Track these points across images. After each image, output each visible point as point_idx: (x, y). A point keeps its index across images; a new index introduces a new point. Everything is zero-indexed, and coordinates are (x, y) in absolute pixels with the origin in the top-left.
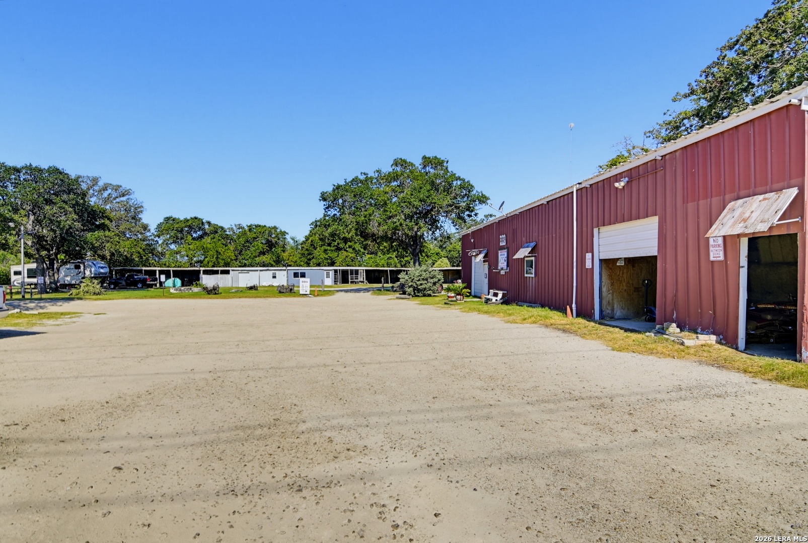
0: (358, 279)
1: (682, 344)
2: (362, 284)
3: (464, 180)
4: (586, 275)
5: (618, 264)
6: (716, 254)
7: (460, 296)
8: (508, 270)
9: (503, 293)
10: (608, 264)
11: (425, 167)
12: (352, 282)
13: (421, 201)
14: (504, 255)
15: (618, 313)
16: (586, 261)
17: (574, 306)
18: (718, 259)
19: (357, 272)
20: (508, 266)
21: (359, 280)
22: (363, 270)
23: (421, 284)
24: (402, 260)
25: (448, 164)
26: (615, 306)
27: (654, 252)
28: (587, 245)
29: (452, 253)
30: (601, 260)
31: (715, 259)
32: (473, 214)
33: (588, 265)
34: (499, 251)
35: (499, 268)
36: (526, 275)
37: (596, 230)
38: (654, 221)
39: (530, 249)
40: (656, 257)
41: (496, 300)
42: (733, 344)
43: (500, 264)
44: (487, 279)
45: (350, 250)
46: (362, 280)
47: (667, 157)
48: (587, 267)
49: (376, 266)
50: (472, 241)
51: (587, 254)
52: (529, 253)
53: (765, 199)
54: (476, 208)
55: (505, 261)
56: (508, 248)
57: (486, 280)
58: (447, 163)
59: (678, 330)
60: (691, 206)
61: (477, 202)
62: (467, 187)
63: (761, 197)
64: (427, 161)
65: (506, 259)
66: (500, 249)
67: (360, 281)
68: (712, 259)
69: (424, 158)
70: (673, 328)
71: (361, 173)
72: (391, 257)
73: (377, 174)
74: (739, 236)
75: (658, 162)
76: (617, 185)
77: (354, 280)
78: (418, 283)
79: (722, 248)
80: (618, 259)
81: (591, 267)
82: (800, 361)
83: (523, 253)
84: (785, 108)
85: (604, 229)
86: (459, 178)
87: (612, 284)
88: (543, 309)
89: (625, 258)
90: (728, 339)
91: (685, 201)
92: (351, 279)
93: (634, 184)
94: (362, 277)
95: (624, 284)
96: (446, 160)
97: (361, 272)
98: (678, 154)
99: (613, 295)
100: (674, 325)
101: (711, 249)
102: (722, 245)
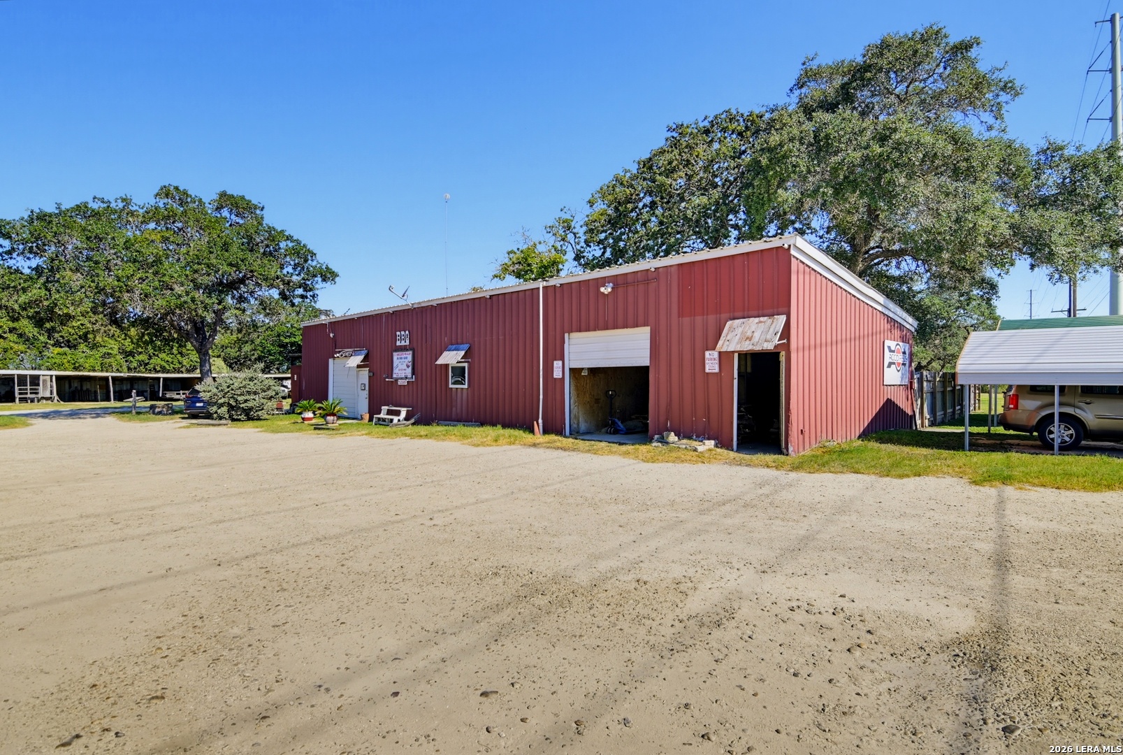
0: (37, 393)
1: (695, 450)
2: (49, 402)
3: (298, 242)
4: (554, 386)
5: (583, 374)
6: (712, 365)
7: (332, 417)
8: (414, 380)
9: (407, 410)
10: (575, 372)
11: (219, 209)
12: (23, 400)
13: (231, 265)
14: (406, 358)
15: (583, 427)
16: (555, 369)
17: (540, 421)
18: (714, 371)
19: (35, 380)
20: (413, 373)
21: (40, 396)
22: (51, 376)
23: (246, 401)
24: (131, 359)
25: (262, 213)
26: (580, 419)
27: (646, 362)
28: (555, 351)
29: (229, 349)
30: (571, 369)
31: (710, 371)
32: (309, 294)
33: (557, 374)
34: (395, 354)
35: (394, 376)
36: (451, 386)
37: (566, 335)
38: (645, 331)
39: (463, 353)
40: (646, 368)
41: (399, 420)
42: (728, 446)
43: (395, 371)
44: (366, 392)
45: (12, 337)
46: (48, 395)
47: (661, 269)
48: (555, 377)
49: (76, 369)
50: (331, 335)
51: (555, 363)
52: (462, 359)
53: (760, 322)
54: (317, 286)
55: (408, 366)
56: (413, 350)
57: (365, 394)
58: (262, 210)
59: (676, 438)
60: (686, 320)
61: (319, 279)
62: (302, 254)
63: (757, 320)
64: (225, 200)
65: (410, 364)
66: (396, 351)
67: (43, 398)
68: (707, 371)
69: (223, 195)
70: (672, 437)
71: (95, 198)
72: (108, 354)
73: (121, 205)
74: (733, 352)
75: (649, 272)
76: (602, 289)
77: (29, 396)
78: (240, 398)
79: (717, 361)
80: (583, 369)
81: (561, 377)
82: (787, 455)
83: (451, 358)
84: (775, 250)
85: (575, 335)
86: (289, 238)
87: (578, 395)
88: (494, 428)
89: (588, 368)
90: (724, 443)
91: (680, 315)
92: (20, 394)
93: (620, 290)
94: (47, 388)
95: (587, 395)
96: (259, 205)
97: (44, 381)
98: (673, 269)
99: (578, 409)
100: (673, 434)
101: (707, 362)
102: (717, 359)
